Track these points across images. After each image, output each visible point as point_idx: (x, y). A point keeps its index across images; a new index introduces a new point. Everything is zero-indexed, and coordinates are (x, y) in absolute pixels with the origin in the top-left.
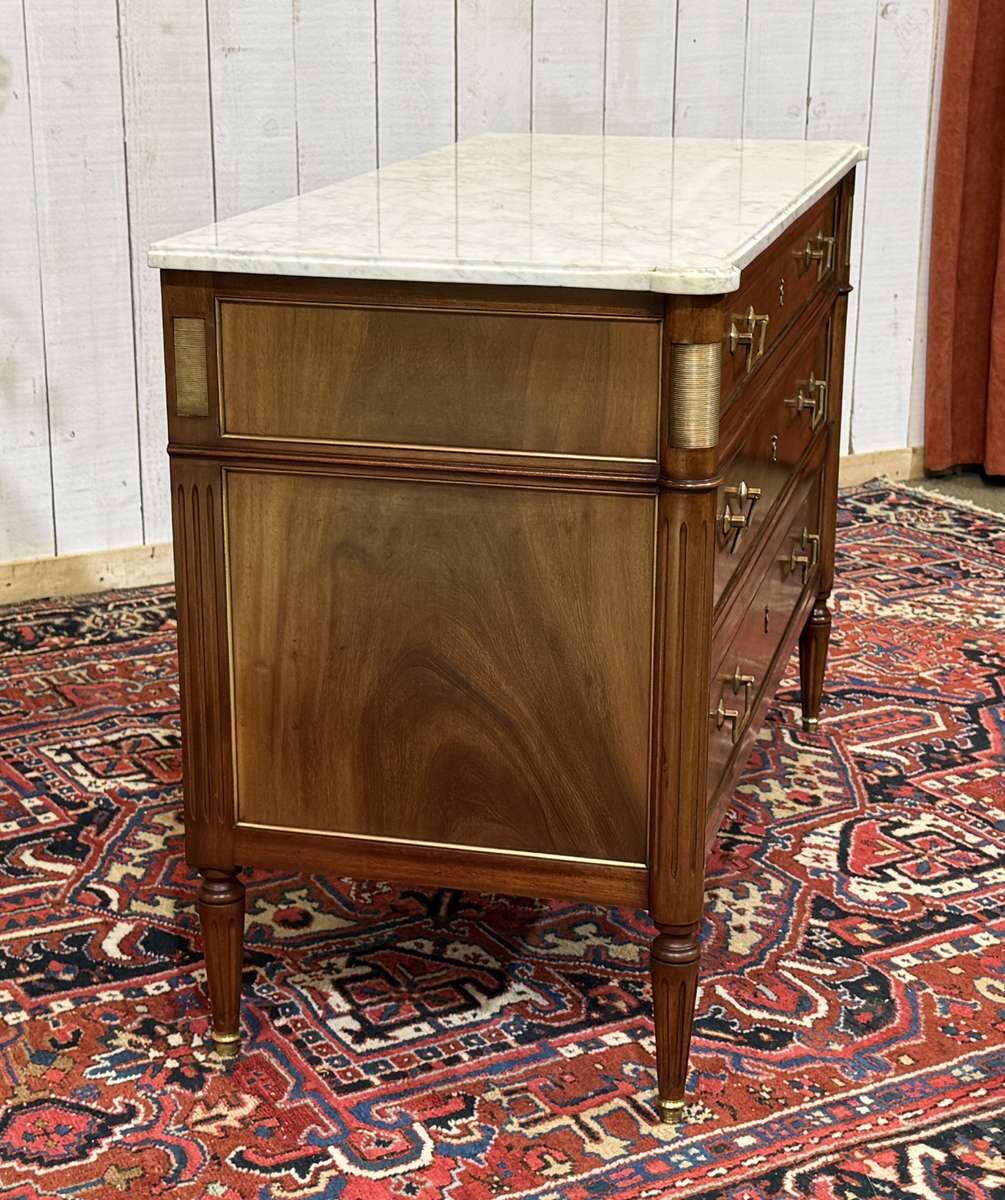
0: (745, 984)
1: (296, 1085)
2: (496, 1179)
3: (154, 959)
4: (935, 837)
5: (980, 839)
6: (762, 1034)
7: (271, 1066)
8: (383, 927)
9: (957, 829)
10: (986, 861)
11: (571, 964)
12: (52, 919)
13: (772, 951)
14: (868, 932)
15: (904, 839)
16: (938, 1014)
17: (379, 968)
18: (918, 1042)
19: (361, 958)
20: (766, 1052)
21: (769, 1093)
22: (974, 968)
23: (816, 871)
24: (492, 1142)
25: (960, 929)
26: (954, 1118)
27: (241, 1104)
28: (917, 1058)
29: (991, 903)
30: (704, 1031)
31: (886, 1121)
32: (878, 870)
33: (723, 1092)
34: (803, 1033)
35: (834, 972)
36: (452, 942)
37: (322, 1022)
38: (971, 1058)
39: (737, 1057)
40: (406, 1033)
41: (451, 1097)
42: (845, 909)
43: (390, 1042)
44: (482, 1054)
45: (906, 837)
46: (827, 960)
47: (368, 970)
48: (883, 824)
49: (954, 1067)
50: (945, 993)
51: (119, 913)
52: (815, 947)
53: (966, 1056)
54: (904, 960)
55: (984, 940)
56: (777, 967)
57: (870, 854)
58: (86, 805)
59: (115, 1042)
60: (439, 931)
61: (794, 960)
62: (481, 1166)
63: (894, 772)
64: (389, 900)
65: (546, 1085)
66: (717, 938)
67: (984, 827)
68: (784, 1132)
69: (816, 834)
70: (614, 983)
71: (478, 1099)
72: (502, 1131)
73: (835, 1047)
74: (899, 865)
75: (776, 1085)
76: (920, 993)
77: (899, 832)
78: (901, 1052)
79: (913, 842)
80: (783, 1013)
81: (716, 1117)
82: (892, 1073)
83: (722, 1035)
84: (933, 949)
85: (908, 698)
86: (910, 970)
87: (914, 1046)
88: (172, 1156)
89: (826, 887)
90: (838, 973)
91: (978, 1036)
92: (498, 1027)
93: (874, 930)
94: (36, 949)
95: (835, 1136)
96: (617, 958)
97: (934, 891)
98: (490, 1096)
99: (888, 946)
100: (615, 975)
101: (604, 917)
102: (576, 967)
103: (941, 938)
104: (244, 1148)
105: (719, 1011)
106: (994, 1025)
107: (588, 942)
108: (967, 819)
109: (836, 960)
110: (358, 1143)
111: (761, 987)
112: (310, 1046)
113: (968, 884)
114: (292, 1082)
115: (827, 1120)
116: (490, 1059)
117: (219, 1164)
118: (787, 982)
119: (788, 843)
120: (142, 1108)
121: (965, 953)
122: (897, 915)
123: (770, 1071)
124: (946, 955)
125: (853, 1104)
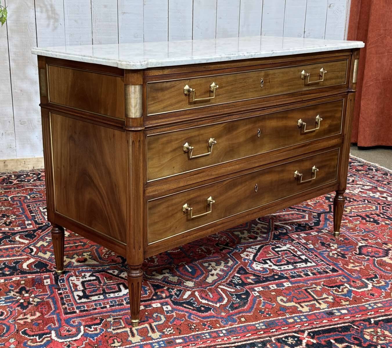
0: (205, 291)
1: (54, 311)
2: (96, 345)
3: (35, 270)
4: (288, 252)
5: (301, 253)
6: (202, 308)
7: (50, 304)
8: (107, 265)
9: (296, 250)
10: (300, 260)
11: (156, 281)
12: (14, 255)
13: (219, 282)
14: (252, 279)
15: (277, 252)
16: (260, 307)
17: (98, 278)
18: (250, 314)
19: (94, 274)
20: (200, 313)
21: (194, 327)
22: (279, 293)
23: (245, 259)
24: (101, 334)
25: (281, 280)
26: (249, 340)
27: (35, 315)
28: (247, 319)
29: (295, 273)
30: (185, 305)
31: (227, 339)
32: (264, 260)
33: (180, 325)
34: (215, 309)
35: (235, 290)
36: (124, 272)
37: (72, 292)
38: (264, 321)
39: (191, 314)
40: (96, 298)
41: (97, 319)
42: (248, 271)
43: (89, 300)
44: (113, 307)
45: (279, 251)
46: (234, 287)
47: (94, 278)
48: (273, 247)
49: (257, 324)
50: (266, 300)
51: (33, 256)
52: (233, 282)
53: (262, 321)
54: (259, 288)
55: (287, 284)
56: (218, 287)
57: (264, 255)
58: (42, 224)
59: (9, 294)
60: (122, 268)
61: (224, 286)
62: (94, 341)
63: (285, 231)
64: (113, 257)
65: (127, 318)
66: (204, 277)
67: (305, 250)
68: (192, 339)
69: (251, 248)
70: (165, 288)
71: (105, 320)
72: (106, 330)
73: (223, 314)
74: (272, 259)
75: (198, 324)
76: (258, 299)
77: (277, 250)
78: (242, 317)
79: (280, 253)
80: (212, 302)
81: (174, 332)
82: (236, 323)
83: (190, 307)
84: (270, 286)
85: (301, 209)
86: (258, 292)
87: (248, 315)
88: (5, 329)
89: (245, 264)
90: (236, 291)
91: (270, 315)
92: (123, 298)
93: (254, 279)
94: (4, 264)
95: (208, 342)
96: (170, 281)
97: (279, 268)
98: (109, 320)
99: (256, 284)
100: (167, 286)
101: (174, 268)
102: (156, 282)
103: (274, 283)
104: (27, 329)
105: (192, 299)
106: (276, 312)
107: (165, 275)
108: (300, 247)
109: (237, 287)
110: (62, 330)
111: (210, 293)
112: (65, 299)
113: (291, 267)
114: (53, 309)
115: (208, 337)
116: (115, 308)
117: (17, 333)
118: (218, 292)
119: (241, 250)
120: (5, 313)
121: (279, 288)
122: (263, 275)
123: (199, 320)
124: (273, 288)
125: (219, 332)
